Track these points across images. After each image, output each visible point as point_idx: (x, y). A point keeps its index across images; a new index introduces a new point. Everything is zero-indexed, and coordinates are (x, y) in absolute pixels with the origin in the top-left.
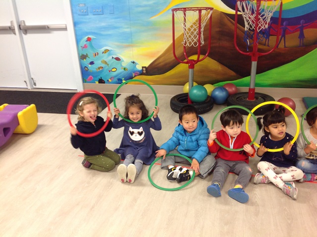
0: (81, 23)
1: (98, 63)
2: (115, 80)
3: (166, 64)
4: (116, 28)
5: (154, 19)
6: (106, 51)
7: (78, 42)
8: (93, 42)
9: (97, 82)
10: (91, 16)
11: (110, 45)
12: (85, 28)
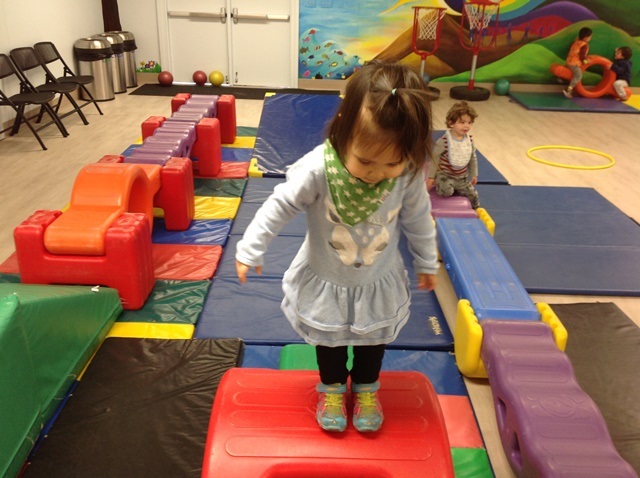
0: (308, 15)
1: (318, 57)
2: (334, 75)
4: (343, 21)
5: (382, 14)
6: (329, 44)
7: (300, 34)
8: (316, 35)
9: (314, 78)
10: (319, 9)
11: (334, 38)
12: (310, 20)
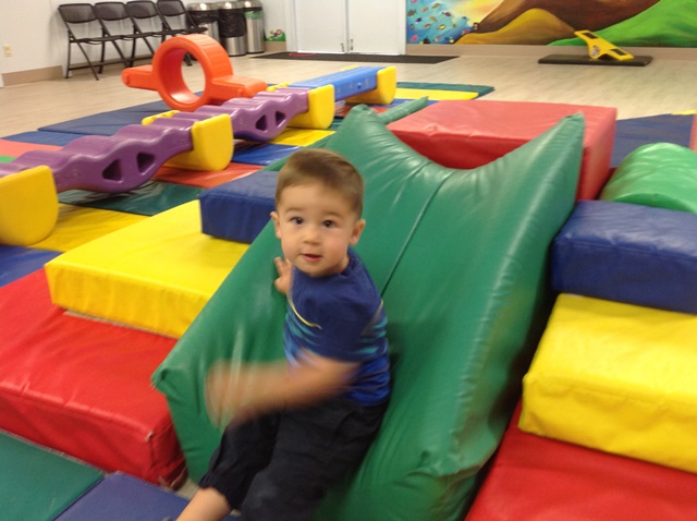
1: (426, 20)
2: (442, 39)
3: (500, 20)
6: (437, 5)
9: (421, 43)
